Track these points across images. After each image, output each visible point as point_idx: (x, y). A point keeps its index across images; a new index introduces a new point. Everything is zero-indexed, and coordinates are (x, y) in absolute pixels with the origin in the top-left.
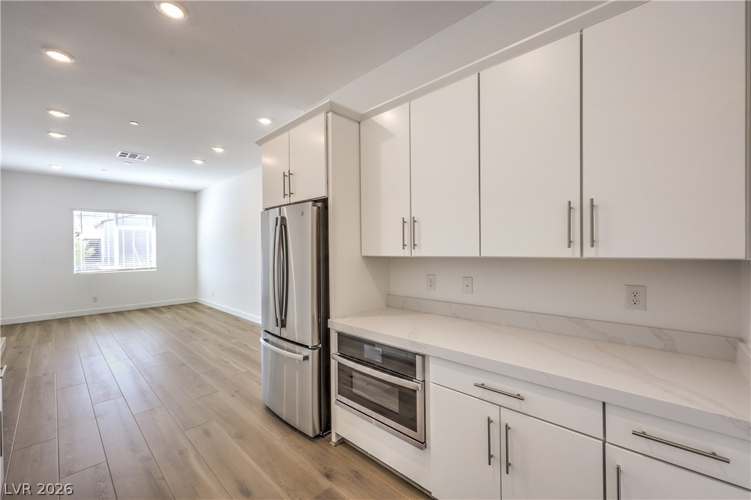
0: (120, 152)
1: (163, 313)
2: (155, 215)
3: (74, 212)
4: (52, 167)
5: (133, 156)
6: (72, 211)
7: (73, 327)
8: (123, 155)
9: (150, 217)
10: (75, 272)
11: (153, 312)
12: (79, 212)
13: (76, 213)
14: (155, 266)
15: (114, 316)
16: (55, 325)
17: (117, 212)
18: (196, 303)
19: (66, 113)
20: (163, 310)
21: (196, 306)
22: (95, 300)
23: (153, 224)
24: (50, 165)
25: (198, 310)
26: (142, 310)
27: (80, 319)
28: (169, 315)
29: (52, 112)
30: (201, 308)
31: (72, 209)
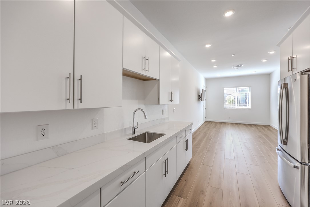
0: (233, 66)
1: (252, 127)
2: (250, 87)
5: (238, 66)
6: (223, 88)
7: (222, 125)
8: (234, 67)
9: (248, 87)
10: (224, 108)
11: (248, 126)
12: (225, 88)
14: (250, 107)
15: (234, 124)
16: (218, 124)
17: (236, 87)
19: (215, 60)
20: (253, 126)
21: (268, 127)
22: (229, 118)
23: (249, 91)
25: (268, 129)
26: (245, 124)
27: (225, 123)
28: (254, 128)
29: (212, 61)
30: (270, 128)
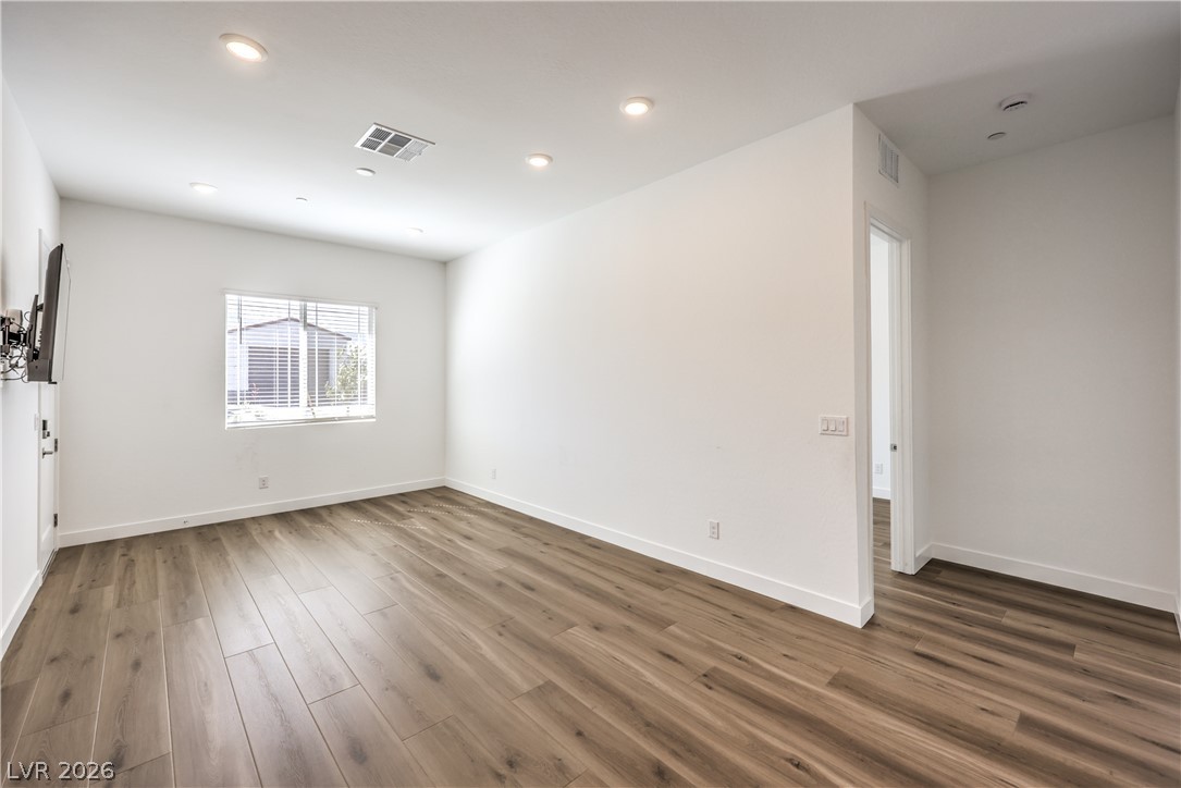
0: (374, 128)
2: (374, 306)
3: (228, 296)
4: (197, 188)
9: (365, 309)
10: (227, 426)
12: (235, 297)
13: (231, 299)
14: (374, 413)
17: (306, 298)
18: (445, 488)
21: (446, 495)
22: (264, 484)
23: (370, 326)
24: (192, 184)
31: (223, 292)
